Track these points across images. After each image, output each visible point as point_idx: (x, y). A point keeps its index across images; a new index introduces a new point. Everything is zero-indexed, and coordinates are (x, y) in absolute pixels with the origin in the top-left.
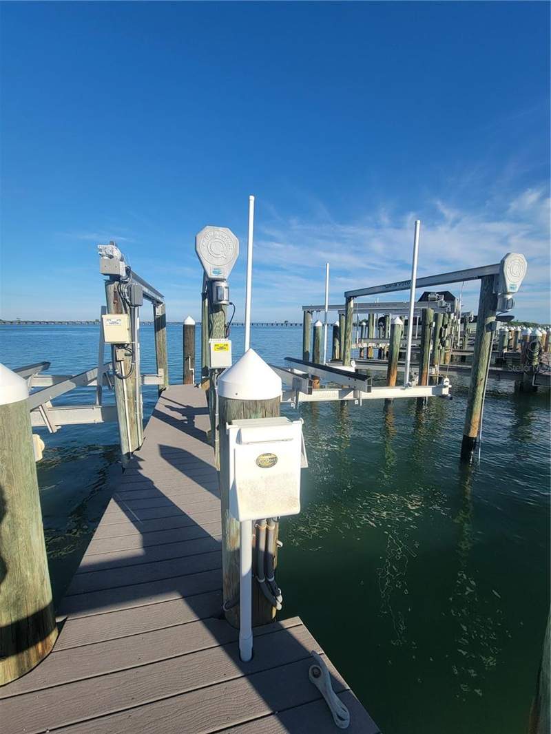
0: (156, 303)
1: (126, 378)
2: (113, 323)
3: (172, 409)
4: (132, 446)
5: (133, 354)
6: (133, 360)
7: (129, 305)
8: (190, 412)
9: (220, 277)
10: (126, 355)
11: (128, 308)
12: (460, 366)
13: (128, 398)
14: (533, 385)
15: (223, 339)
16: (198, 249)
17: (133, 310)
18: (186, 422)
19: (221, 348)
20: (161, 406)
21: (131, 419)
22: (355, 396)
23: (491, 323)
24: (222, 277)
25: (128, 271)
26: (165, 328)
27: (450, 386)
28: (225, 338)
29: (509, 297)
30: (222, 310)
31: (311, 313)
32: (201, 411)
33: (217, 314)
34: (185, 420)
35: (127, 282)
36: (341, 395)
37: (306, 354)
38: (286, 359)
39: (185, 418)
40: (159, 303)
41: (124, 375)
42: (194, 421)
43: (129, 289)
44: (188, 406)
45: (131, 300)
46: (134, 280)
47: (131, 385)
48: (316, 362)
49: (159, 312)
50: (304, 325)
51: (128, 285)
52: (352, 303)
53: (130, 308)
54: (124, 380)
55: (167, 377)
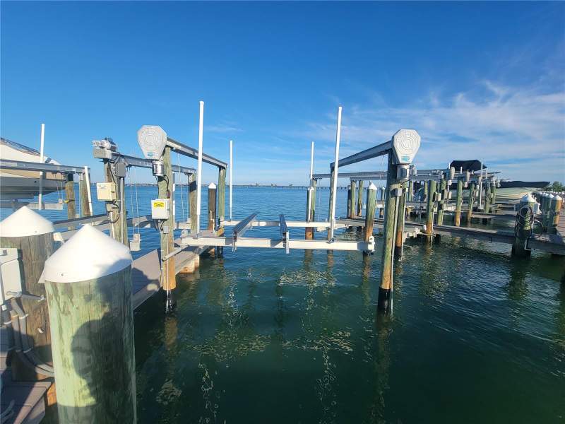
1: (114, 223)
2: (102, 188)
5: (119, 208)
6: (119, 212)
10: (114, 208)
14: (525, 248)
16: (138, 141)
19: (159, 205)
22: (285, 245)
23: (394, 190)
24: (154, 158)
47: (117, 227)
49: (191, 179)
54: (112, 224)
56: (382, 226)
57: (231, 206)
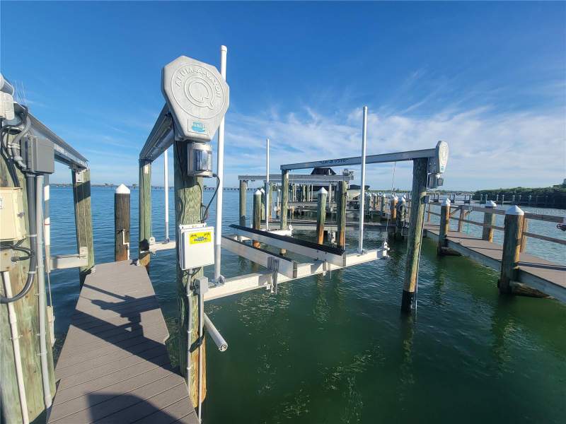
0: (76, 168)
1: (17, 297)
3: (104, 305)
4: (30, 412)
5: (31, 255)
6: (33, 266)
7: (24, 173)
8: (131, 308)
9: (203, 135)
10: (14, 260)
11: (20, 176)
12: (354, 223)
13: (21, 332)
14: (402, 235)
15: (200, 225)
16: (167, 89)
17: (31, 181)
18: (129, 329)
19: (201, 239)
20: (85, 305)
21: (27, 368)
22: (325, 269)
23: (424, 197)
24: (205, 137)
25: (21, 113)
26: (90, 198)
27: (389, 249)
28: (202, 222)
29: (438, 176)
30: (198, 184)
31: (246, 182)
32: (148, 304)
33: (191, 189)
34: (127, 325)
35: (18, 132)
36: (313, 268)
37: (242, 219)
38: (230, 226)
39: (126, 321)
40: (81, 167)
41: (10, 295)
42: (141, 324)
43: (24, 144)
44: (127, 298)
45: (27, 164)
46: (33, 130)
47: (26, 310)
48: (256, 229)
49: (80, 178)
50: (240, 189)
51: (20, 136)
52: (287, 175)
53: (26, 177)
54: (11, 305)
55: (92, 255)
56: (314, 228)
57: (167, 220)
